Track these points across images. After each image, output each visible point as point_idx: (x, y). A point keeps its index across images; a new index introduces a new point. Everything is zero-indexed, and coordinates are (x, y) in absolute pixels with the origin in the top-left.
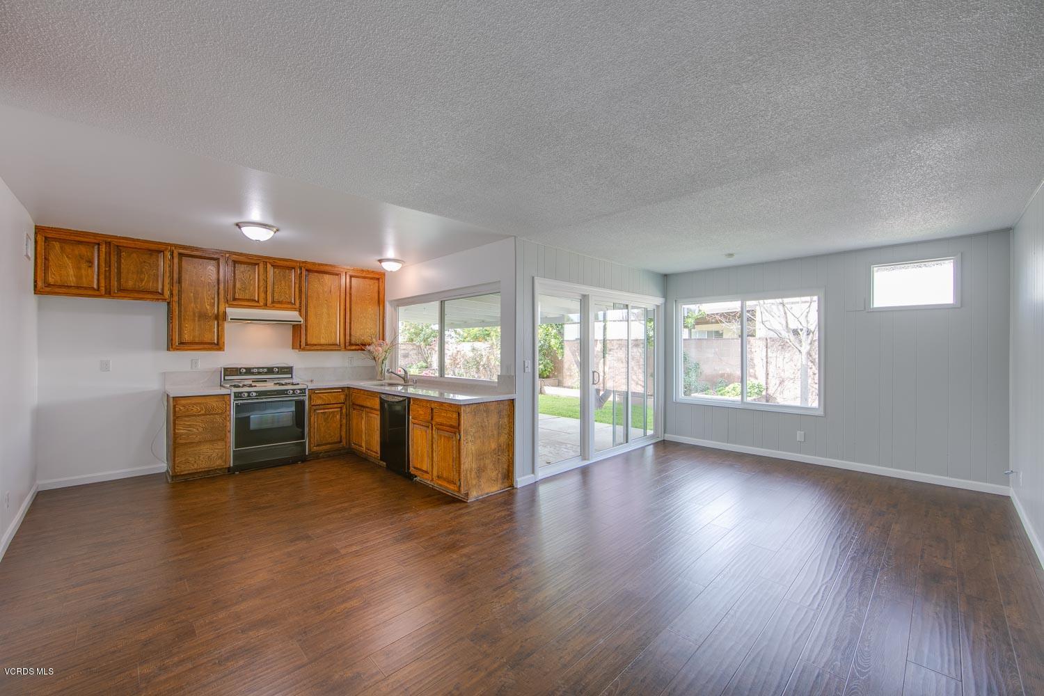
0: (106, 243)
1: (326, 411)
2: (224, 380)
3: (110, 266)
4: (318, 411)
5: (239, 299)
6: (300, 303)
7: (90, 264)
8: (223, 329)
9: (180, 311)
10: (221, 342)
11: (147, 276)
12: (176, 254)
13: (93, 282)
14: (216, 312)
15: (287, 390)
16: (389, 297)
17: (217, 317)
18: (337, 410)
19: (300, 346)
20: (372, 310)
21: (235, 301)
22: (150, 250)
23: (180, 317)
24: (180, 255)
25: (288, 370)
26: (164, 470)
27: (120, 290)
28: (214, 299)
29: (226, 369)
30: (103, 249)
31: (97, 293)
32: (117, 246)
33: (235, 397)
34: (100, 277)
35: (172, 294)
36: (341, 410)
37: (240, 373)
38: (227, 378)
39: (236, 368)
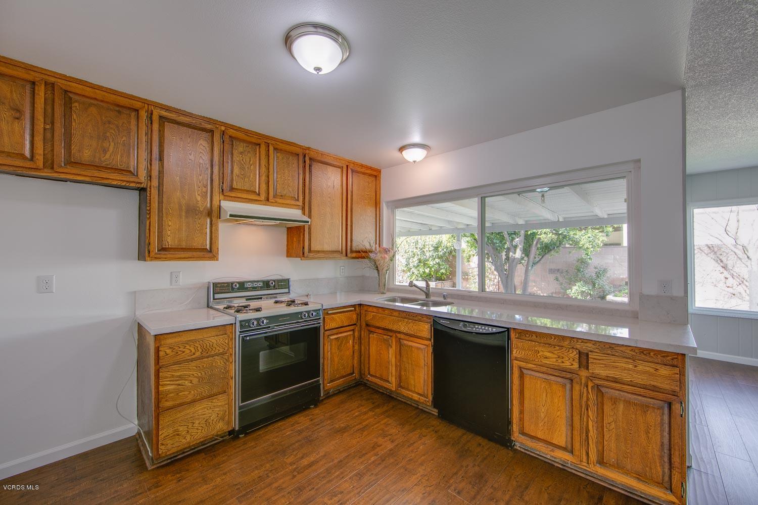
0: (46, 84)
1: (340, 335)
2: (214, 299)
3: (53, 123)
4: (331, 337)
5: (236, 189)
6: (304, 199)
7: (17, 115)
8: (217, 230)
9: (160, 203)
10: (214, 249)
11: (112, 144)
12: (155, 117)
13: (23, 145)
14: (209, 205)
15: (301, 313)
16: (385, 197)
17: (210, 214)
18: (348, 333)
19: (303, 254)
20: (370, 212)
21: (230, 192)
22: (118, 106)
23: (160, 210)
24: (161, 117)
25: (284, 284)
26: (134, 432)
27: (71, 162)
28: (206, 186)
29: (215, 285)
30: (41, 92)
31: (28, 164)
32: (66, 91)
33: (241, 326)
34: (36, 138)
35: (150, 177)
36: (354, 333)
37: (233, 289)
38: (217, 296)
39: (228, 283)
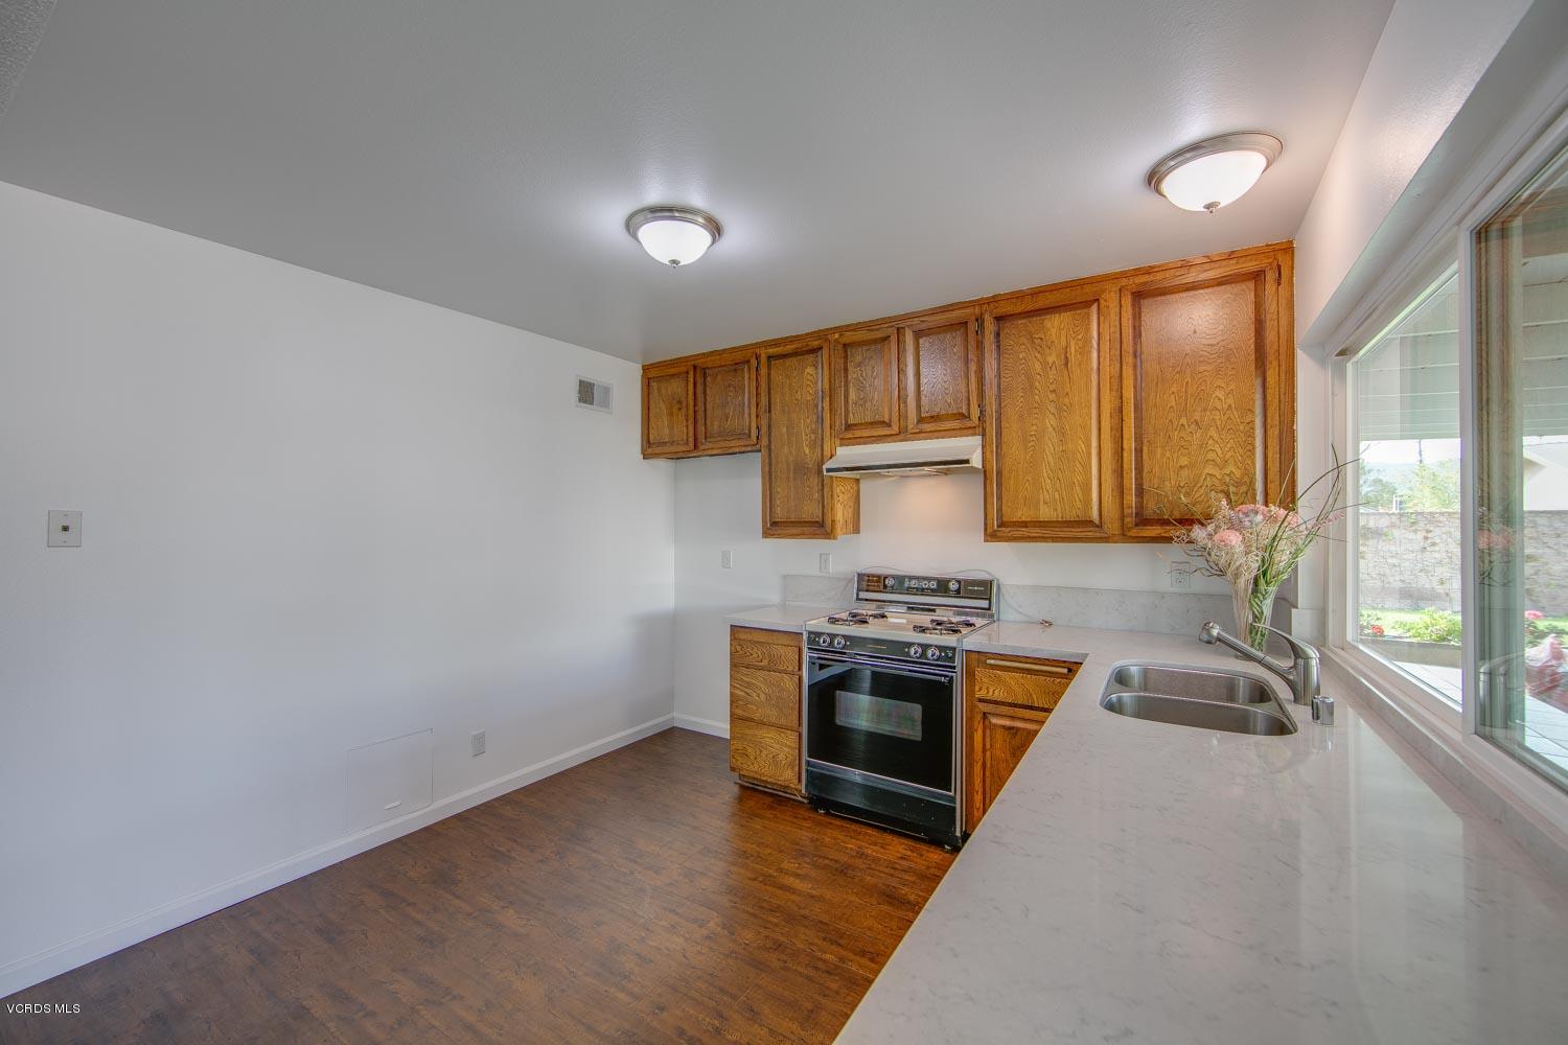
1: (1018, 724)
2: (858, 599)
3: (698, 402)
4: (994, 720)
5: (856, 425)
6: (983, 412)
9: (770, 464)
10: (827, 521)
11: (732, 408)
12: (763, 359)
14: (819, 458)
15: (910, 645)
21: (849, 430)
22: (735, 363)
23: (770, 474)
24: (769, 359)
25: (982, 590)
27: (707, 438)
28: (815, 432)
30: (691, 378)
31: (687, 448)
32: (704, 369)
34: (689, 422)
37: (885, 586)
38: (863, 595)
39: (879, 577)
